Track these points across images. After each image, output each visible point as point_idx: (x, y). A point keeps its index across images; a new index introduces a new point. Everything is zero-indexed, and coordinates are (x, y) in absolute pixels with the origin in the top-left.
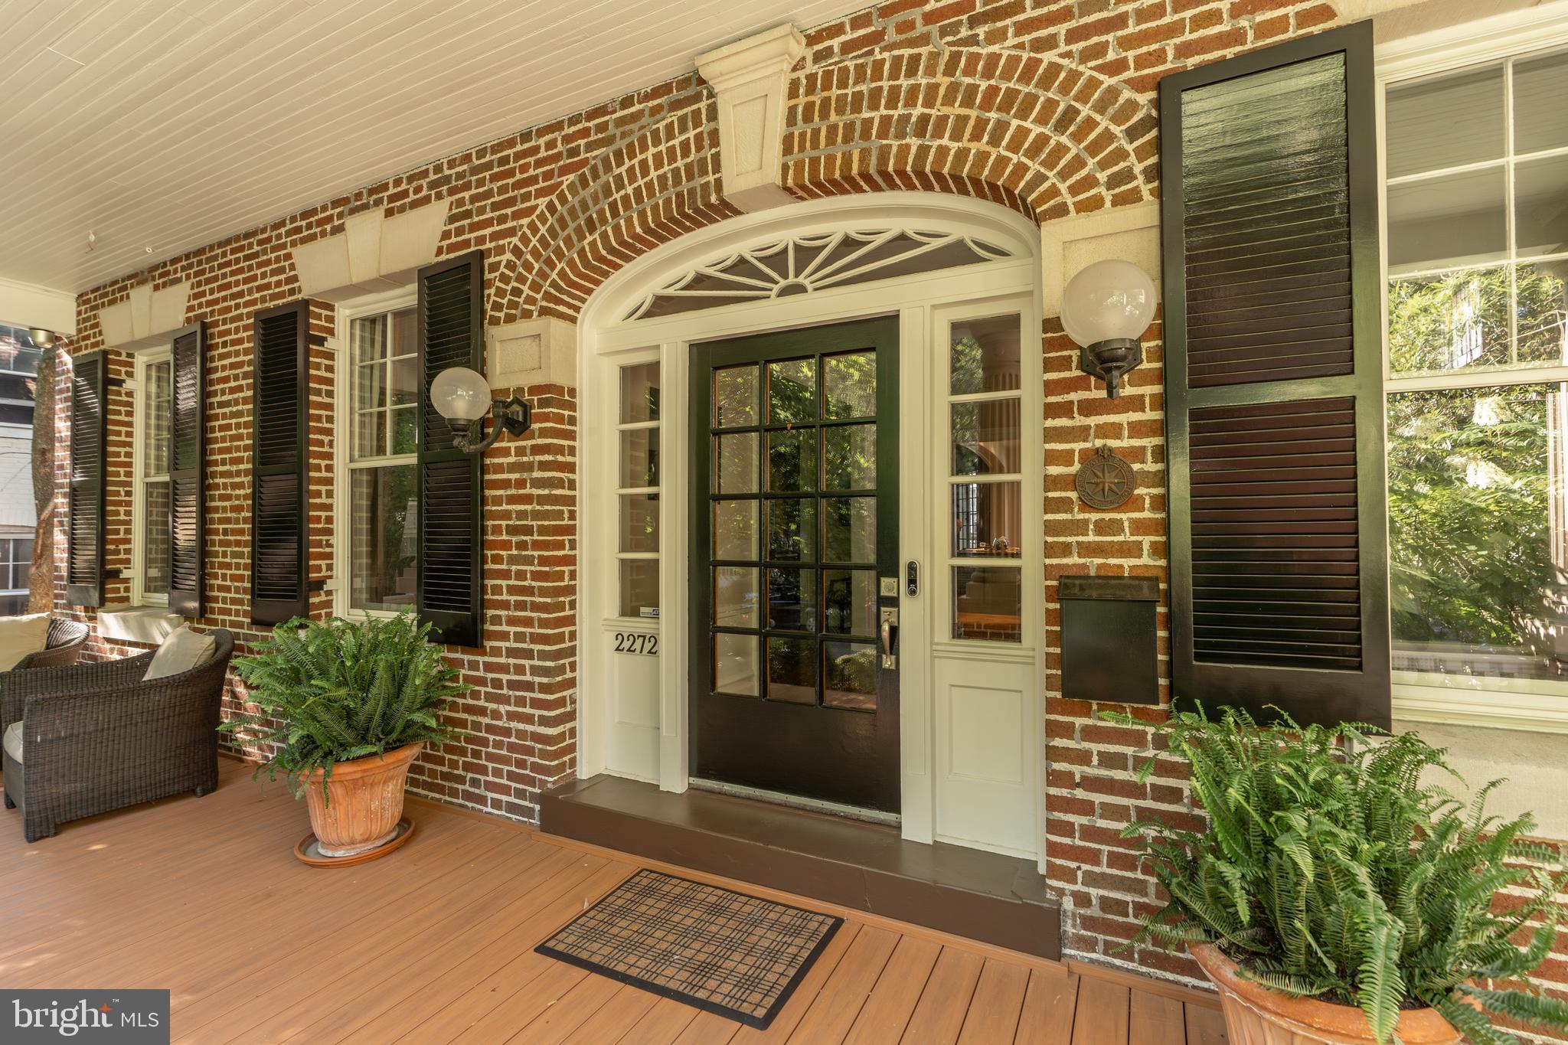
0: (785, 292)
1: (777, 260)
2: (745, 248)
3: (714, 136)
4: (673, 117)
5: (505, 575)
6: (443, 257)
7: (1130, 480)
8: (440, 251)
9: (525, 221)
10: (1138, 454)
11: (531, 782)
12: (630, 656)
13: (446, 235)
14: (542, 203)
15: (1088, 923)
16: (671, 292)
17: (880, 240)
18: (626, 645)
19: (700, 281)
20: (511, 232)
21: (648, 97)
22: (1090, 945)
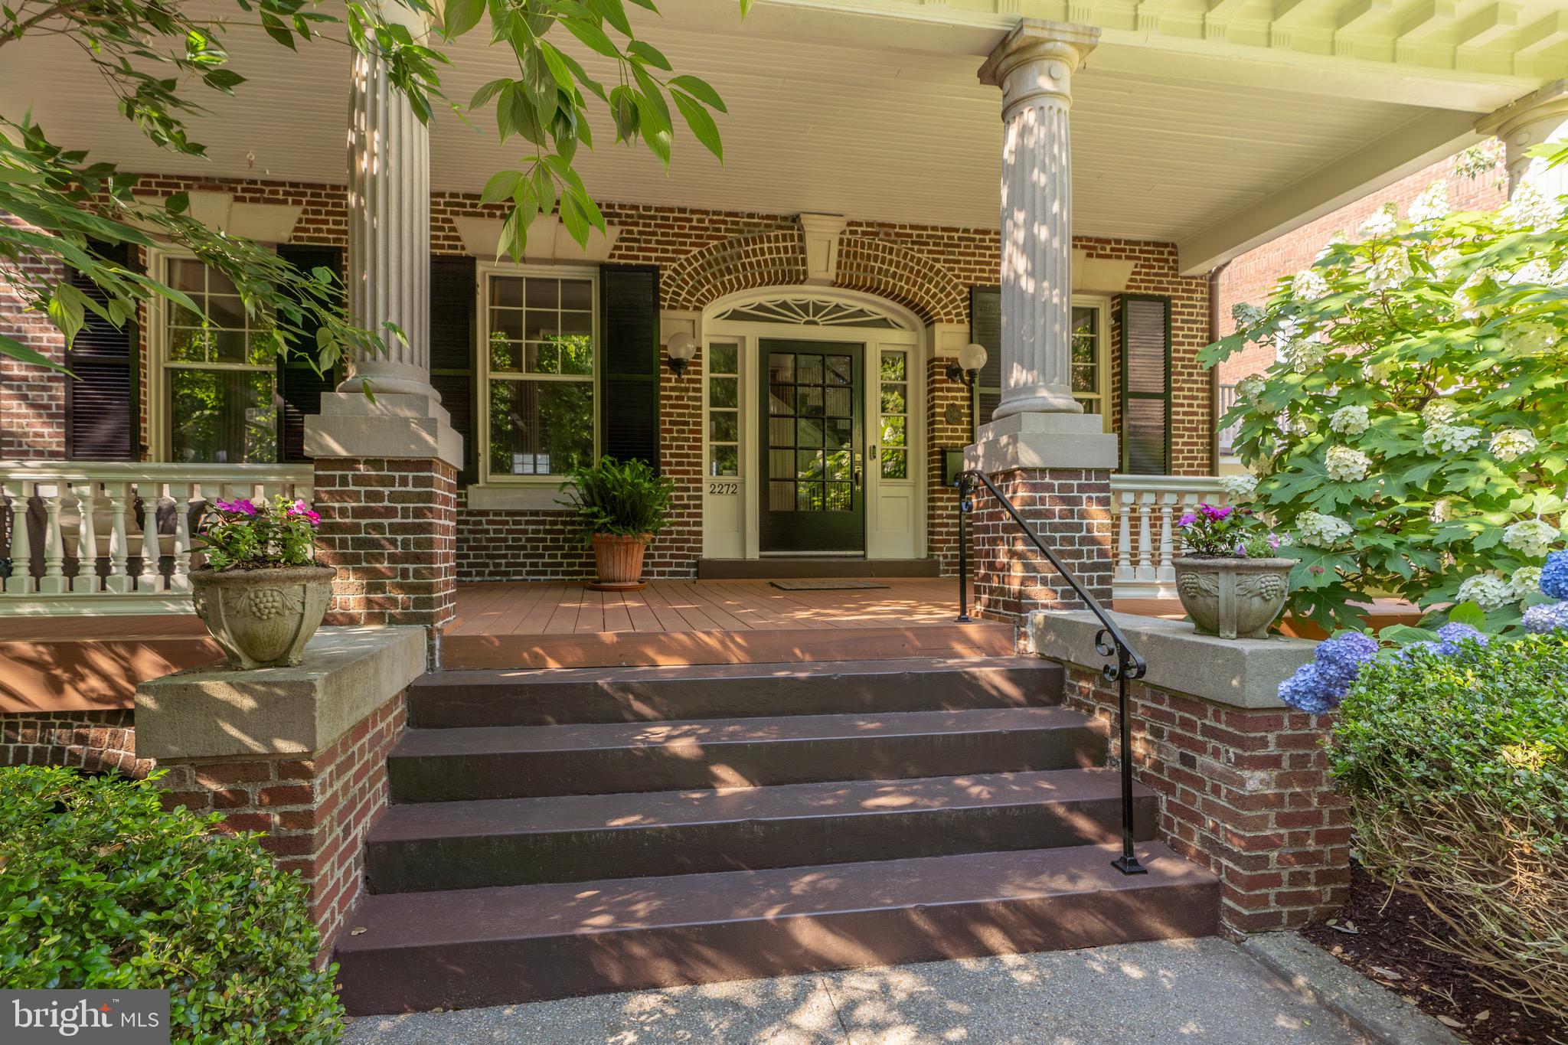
0: (807, 323)
1: (804, 307)
2: (789, 298)
3: (803, 250)
4: (780, 232)
5: (670, 447)
6: (615, 260)
7: (961, 415)
8: (612, 256)
9: (683, 257)
10: (962, 407)
11: (688, 557)
12: (720, 497)
13: (616, 248)
14: (695, 250)
15: (947, 564)
16: (745, 309)
17: (853, 310)
18: (717, 490)
19: (761, 307)
20: (673, 260)
21: (763, 217)
22: (947, 571)
